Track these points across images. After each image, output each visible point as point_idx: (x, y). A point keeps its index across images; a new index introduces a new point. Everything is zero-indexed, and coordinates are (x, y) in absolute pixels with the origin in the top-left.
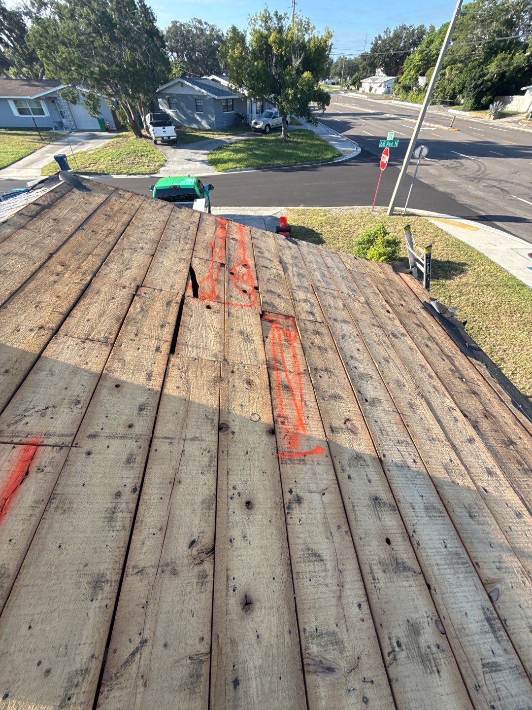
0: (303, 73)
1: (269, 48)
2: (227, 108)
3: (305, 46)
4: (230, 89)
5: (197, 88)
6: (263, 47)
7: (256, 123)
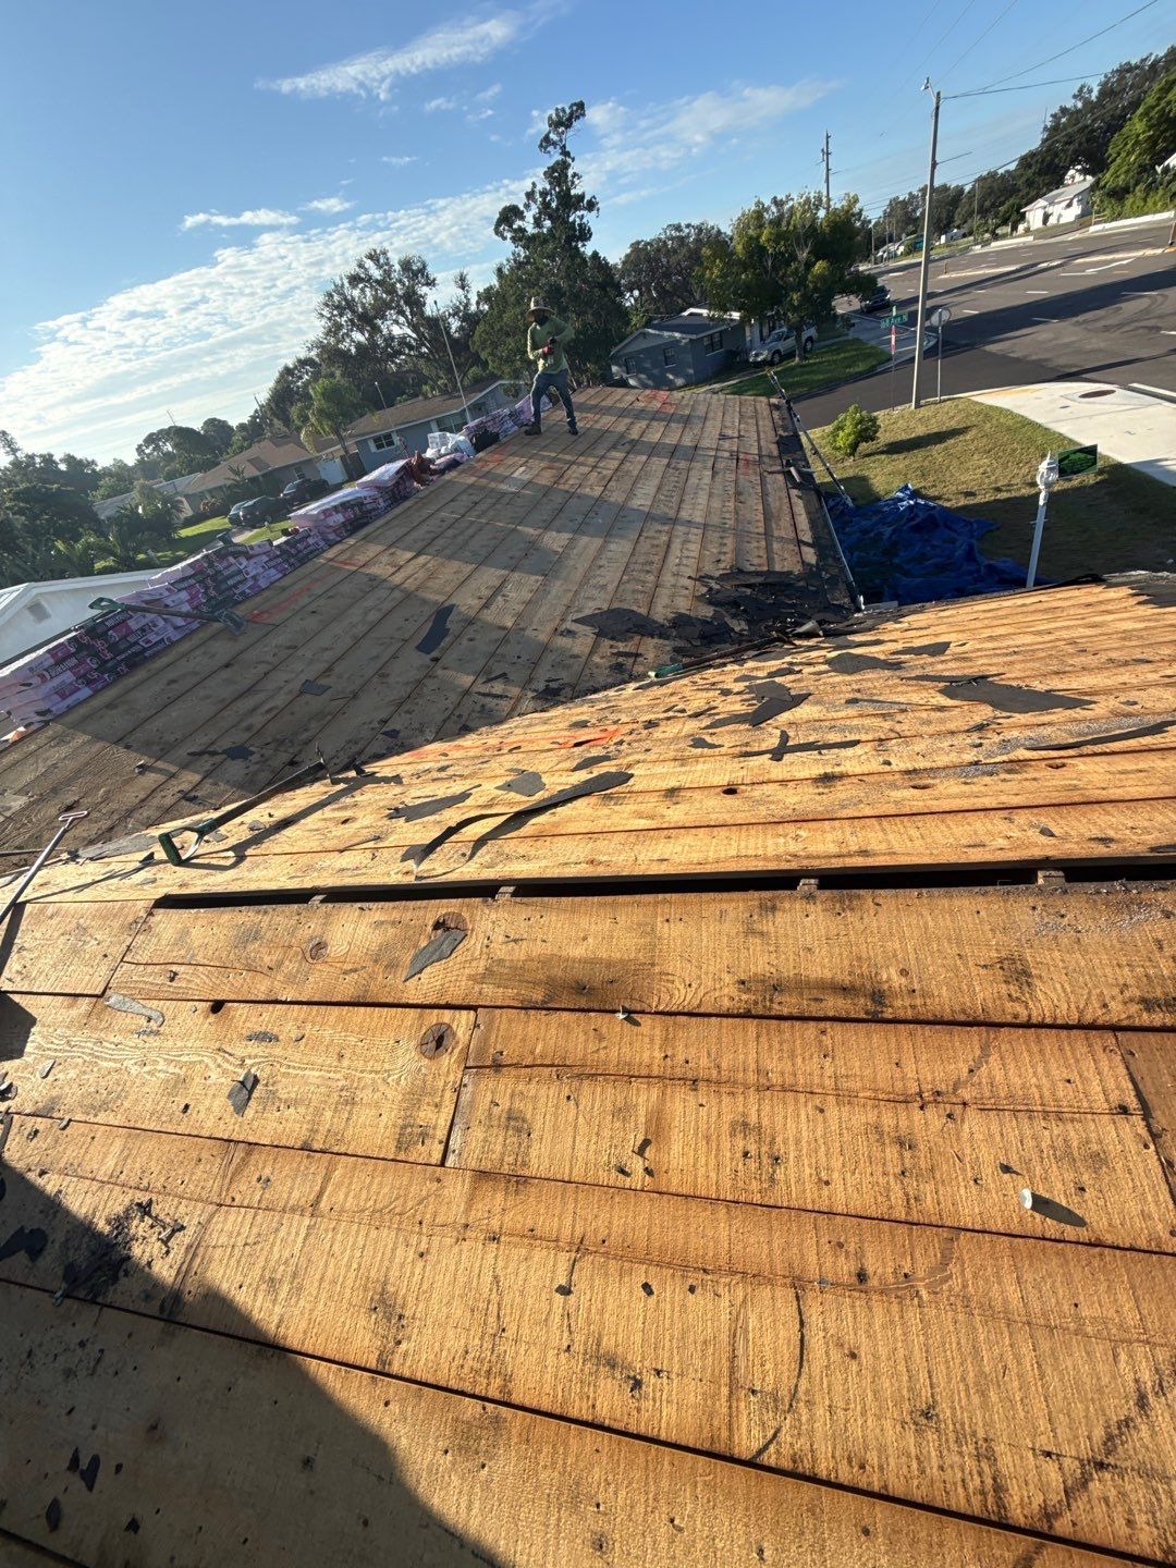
0: (814, 264)
1: (762, 250)
2: (712, 346)
3: (816, 230)
4: (711, 319)
5: (666, 334)
6: (756, 250)
7: (757, 355)
